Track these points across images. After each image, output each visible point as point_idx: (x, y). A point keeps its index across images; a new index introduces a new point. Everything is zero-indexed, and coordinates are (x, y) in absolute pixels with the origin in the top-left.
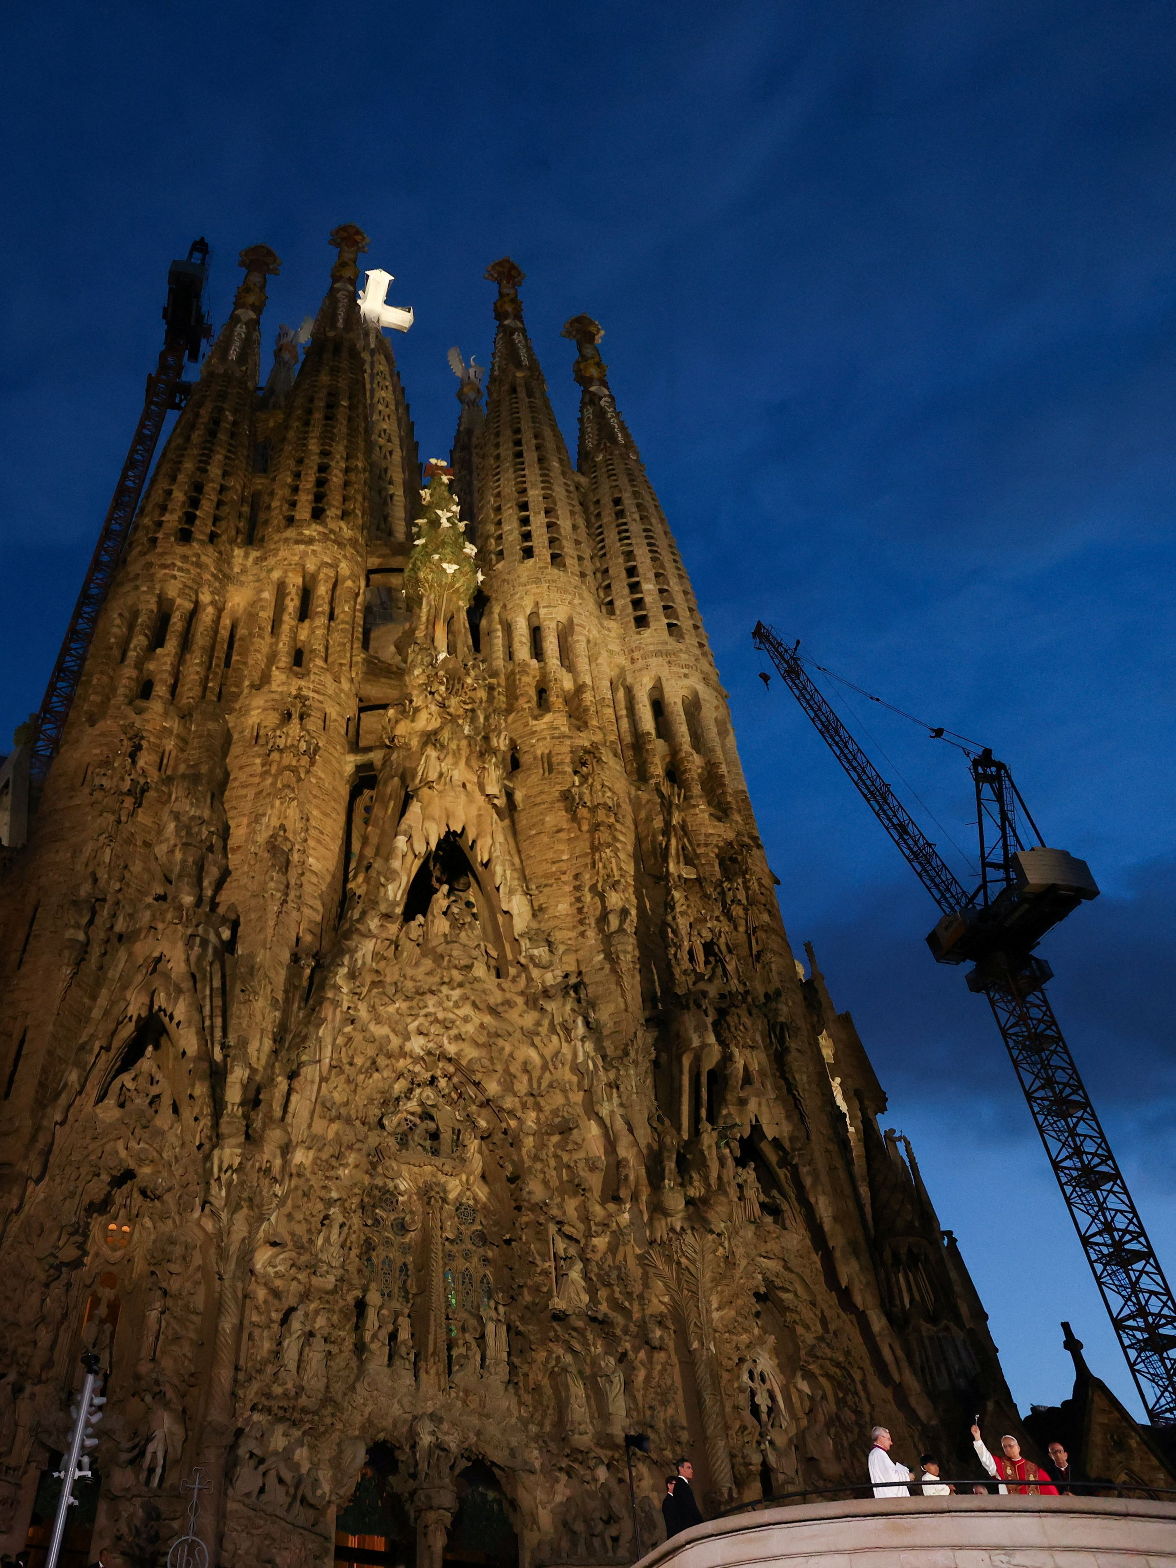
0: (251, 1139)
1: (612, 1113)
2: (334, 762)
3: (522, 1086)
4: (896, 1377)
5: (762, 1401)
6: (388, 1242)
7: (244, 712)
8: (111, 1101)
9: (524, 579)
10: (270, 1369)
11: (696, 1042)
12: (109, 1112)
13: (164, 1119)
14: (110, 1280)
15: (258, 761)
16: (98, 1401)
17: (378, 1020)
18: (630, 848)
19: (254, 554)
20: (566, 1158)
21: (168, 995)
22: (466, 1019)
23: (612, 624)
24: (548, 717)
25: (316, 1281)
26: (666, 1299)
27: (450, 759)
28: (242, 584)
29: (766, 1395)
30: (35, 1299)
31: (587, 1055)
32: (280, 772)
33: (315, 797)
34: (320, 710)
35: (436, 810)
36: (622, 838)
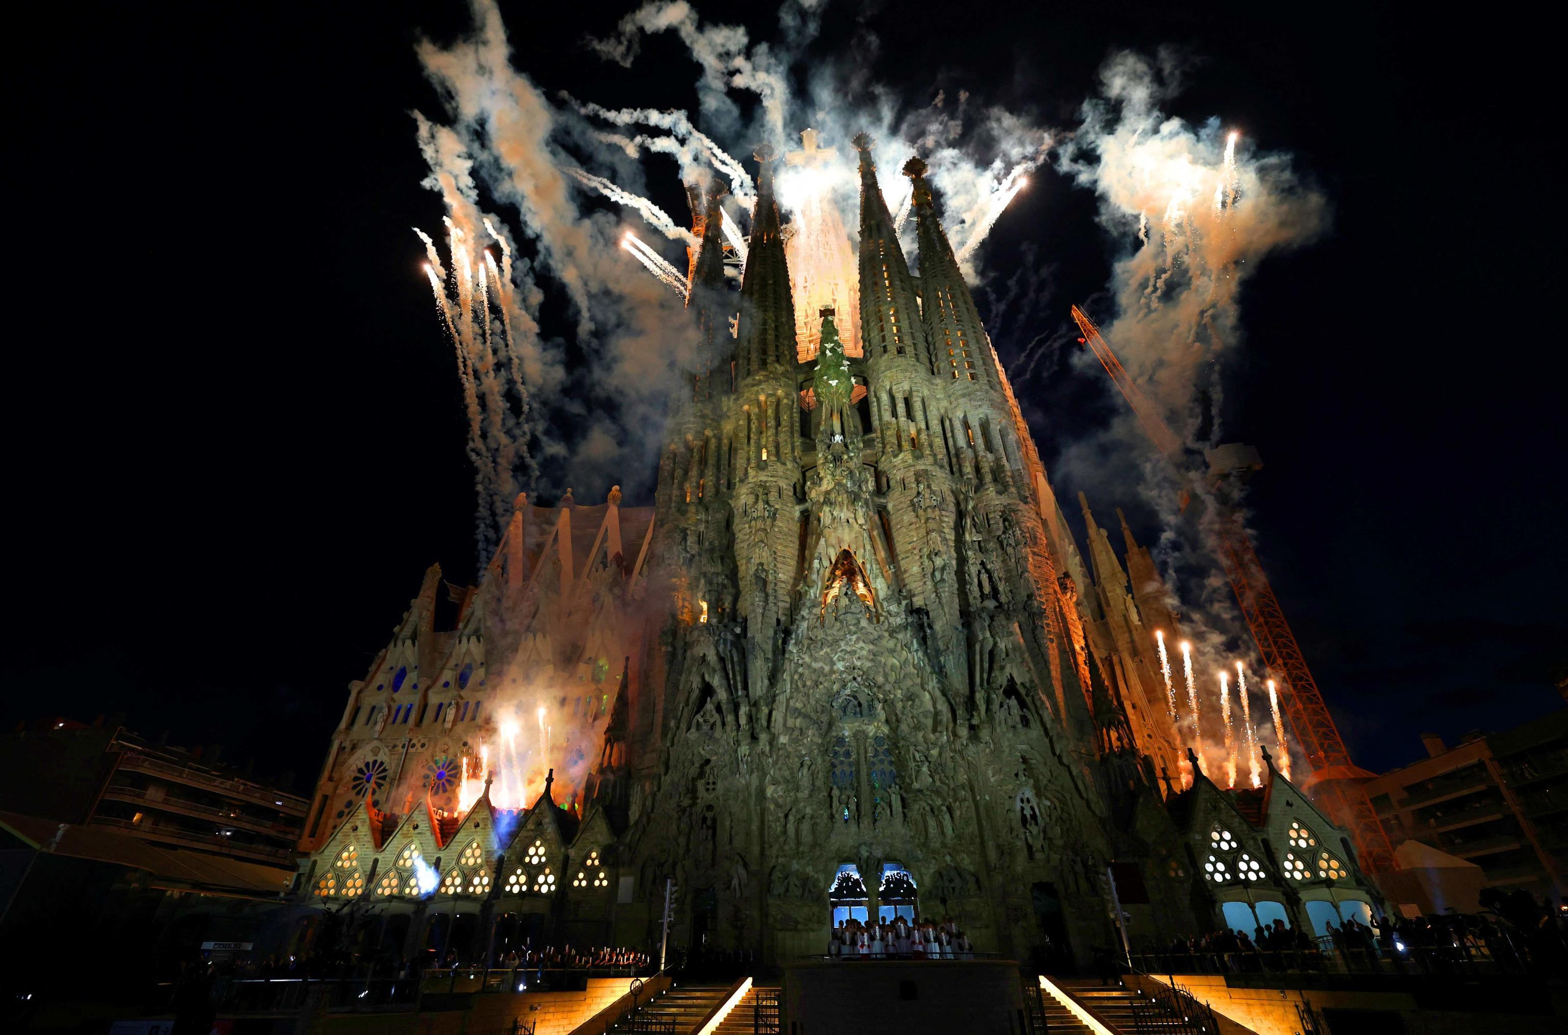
0: (754, 738)
1: (934, 687)
2: (787, 514)
3: (892, 678)
4: (1085, 795)
5: (1028, 812)
6: (842, 762)
7: (738, 497)
8: (693, 730)
9: (883, 368)
10: (782, 839)
11: (981, 638)
12: (693, 735)
13: (718, 733)
14: (710, 808)
15: (747, 526)
16: (675, 889)
17: (816, 660)
18: (952, 524)
19: (733, 397)
20: (915, 712)
21: (709, 674)
22: (862, 649)
23: (938, 381)
24: (901, 456)
25: (800, 795)
26: (965, 777)
27: (838, 508)
28: (729, 417)
29: (1029, 809)
30: (674, 827)
31: (919, 659)
32: (757, 531)
33: (778, 539)
34: (774, 486)
35: (833, 540)
36: (946, 519)
